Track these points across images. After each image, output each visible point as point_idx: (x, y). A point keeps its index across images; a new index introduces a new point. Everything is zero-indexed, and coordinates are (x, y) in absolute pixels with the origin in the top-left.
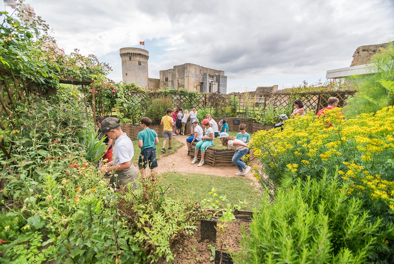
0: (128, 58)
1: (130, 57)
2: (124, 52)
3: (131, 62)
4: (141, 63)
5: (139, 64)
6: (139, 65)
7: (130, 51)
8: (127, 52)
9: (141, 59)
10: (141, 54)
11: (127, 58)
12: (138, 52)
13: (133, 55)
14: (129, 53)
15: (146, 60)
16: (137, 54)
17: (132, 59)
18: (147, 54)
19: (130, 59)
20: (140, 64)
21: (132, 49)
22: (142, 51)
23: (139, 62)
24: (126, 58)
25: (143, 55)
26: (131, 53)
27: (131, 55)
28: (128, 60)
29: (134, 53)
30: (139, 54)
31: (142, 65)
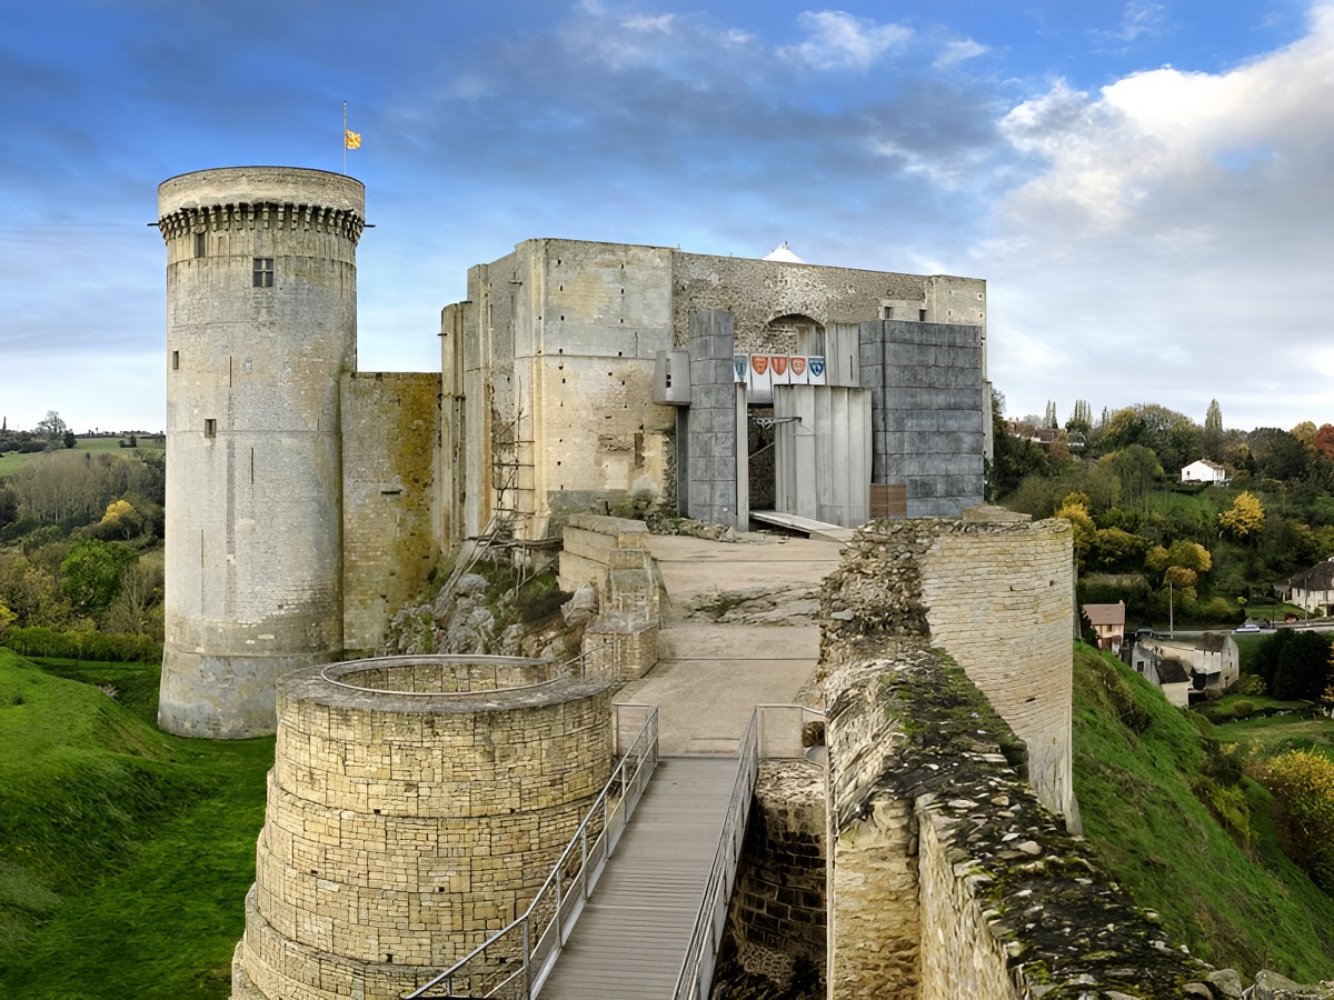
0: (187, 249)
1: (200, 236)
3: (206, 267)
4: (278, 269)
5: (257, 275)
6: (257, 283)
7: (199, 198)
8: (180, 203)
9: (273, 237)
10: (273, 207)
11: (183, 249)
12: (251, 193)
13: (219, 223)
14: (195, 211)
16: (244, 208)
17: (212, 249)
19: (200, 252)
20: (263, 276)
23: (257, 261)
24: (179, 249)
25: (289, 207)
26: (205, 210)
27: (207, 221)
28: (186, 258)
29: (223, 204)
30: (258, 207)
31: (279, 282)
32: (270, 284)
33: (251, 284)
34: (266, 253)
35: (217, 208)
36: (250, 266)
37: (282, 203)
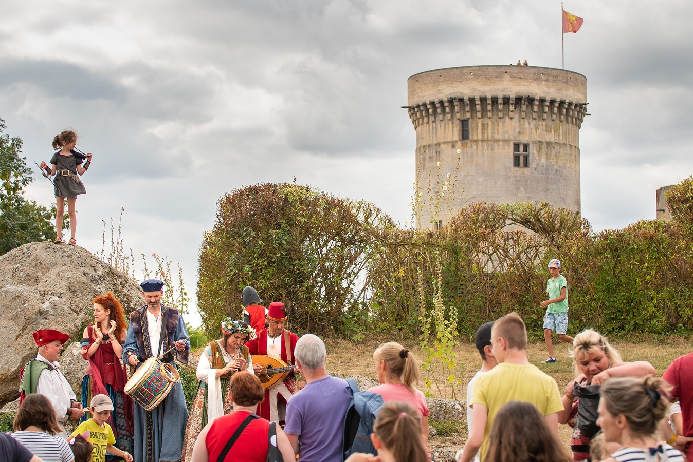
0: (452, 131)
1: (464, 123)
2: (429, 94)
3: (471, 148)
4: (533, 150)
5: (517, 159)
6: (517, 163)
7: (465, 90)
8: (446, 91)
9: (528, 125)
10: (531, 100)
11: (449, 130)
12: (513, 88)
13: (484, 111)
14: (461, 100)
15: (564, 127)
16: (506, 100)
17: (476, 133)
18: (570, 95)
19: (465, 135)
20: (521, 158)
21: (477, 77)
22: (537, 79)
23: (517, 146)
24: (441, 131)
25: (542, 101)
26: (472, 100)
27: (473, 110)
28: (450, 139)
29: (489, 96)
30: (518, 100)
31: (533, 164)
32: (526, 165)
33: (512, 164)
34: (524, 139)
35: (483, 100)
36: (510, 150)
37: (537, 97)
